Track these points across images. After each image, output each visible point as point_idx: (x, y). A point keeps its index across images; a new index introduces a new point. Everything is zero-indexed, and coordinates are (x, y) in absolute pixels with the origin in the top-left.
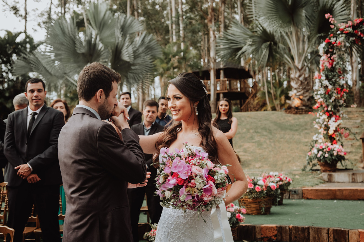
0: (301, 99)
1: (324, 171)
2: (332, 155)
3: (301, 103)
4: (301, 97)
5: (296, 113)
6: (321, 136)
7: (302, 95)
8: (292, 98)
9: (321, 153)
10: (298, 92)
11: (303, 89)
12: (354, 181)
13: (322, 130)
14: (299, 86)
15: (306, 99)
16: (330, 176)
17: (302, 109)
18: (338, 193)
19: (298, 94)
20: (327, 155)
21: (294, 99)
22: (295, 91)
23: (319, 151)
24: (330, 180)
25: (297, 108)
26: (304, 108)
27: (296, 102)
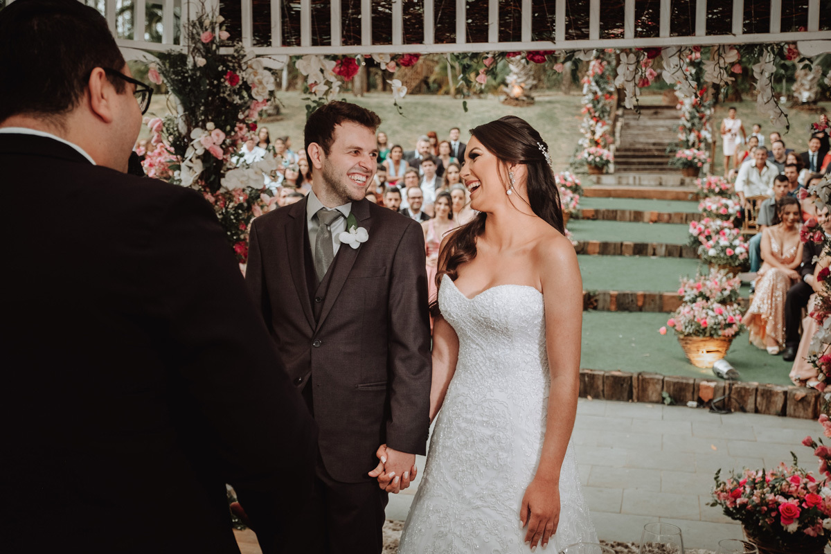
0: (522, 88)
1: (593, 174)
2: (601, 159)
3: (522, 93)
4: (523, 85)
5: (516, 105)
6: (587, 141)
7: (524, 82)
8: (510, 86)
9: (592, 157)
10: (519, 78)
11: (526, 74)
12: (620, 183)
13: (589, 135)
14: (521, 70)
15: (528, 87)
16: (599, 178)
17: (523, 100)
18: (612, 193)
19: (519, 80)
20: (598, 159)
21: (513, 87)
22: (515, 77)
23: (589, 155)
24: (598, 182)
25: (517, 99)
26: (525, 98)
27: (516, 91)
